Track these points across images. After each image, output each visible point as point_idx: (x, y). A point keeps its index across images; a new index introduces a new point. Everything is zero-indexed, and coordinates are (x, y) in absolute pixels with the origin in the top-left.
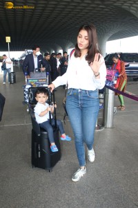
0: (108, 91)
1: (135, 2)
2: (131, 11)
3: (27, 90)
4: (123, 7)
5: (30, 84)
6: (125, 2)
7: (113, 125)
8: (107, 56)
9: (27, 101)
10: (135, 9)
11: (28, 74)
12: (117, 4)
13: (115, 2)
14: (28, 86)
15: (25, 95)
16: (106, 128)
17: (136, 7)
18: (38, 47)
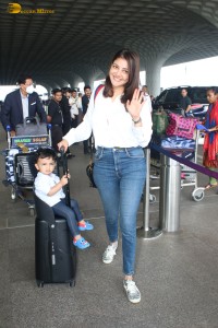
0: (168, 161)
2: (203, 14)
3: (11, 159)
4: (189, 7)
5: (18, 148)
9: (13, 179)
11: (13, 129)
12: (179, 2)
15: (8, 168)
16: (165, 232)
18: (30, 77)
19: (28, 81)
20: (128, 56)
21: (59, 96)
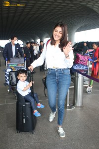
0: (78, 75)
1: (97, 2)
2: (94, 9)
3: (8, 73)
5: (11, 68)
6: (89, 2)
7: (82, 104)
8: (76, 44)
9: (8, 82)
10: (97, 7)
11: (9, 60)
12: (83, 3)
13: (81, 2)
14: (9, 70)
15: (6, 78)
16: (76, 107)
17: (98, 6)
19: (15, 38)
20: (62, 26)
21: (29, 45)
